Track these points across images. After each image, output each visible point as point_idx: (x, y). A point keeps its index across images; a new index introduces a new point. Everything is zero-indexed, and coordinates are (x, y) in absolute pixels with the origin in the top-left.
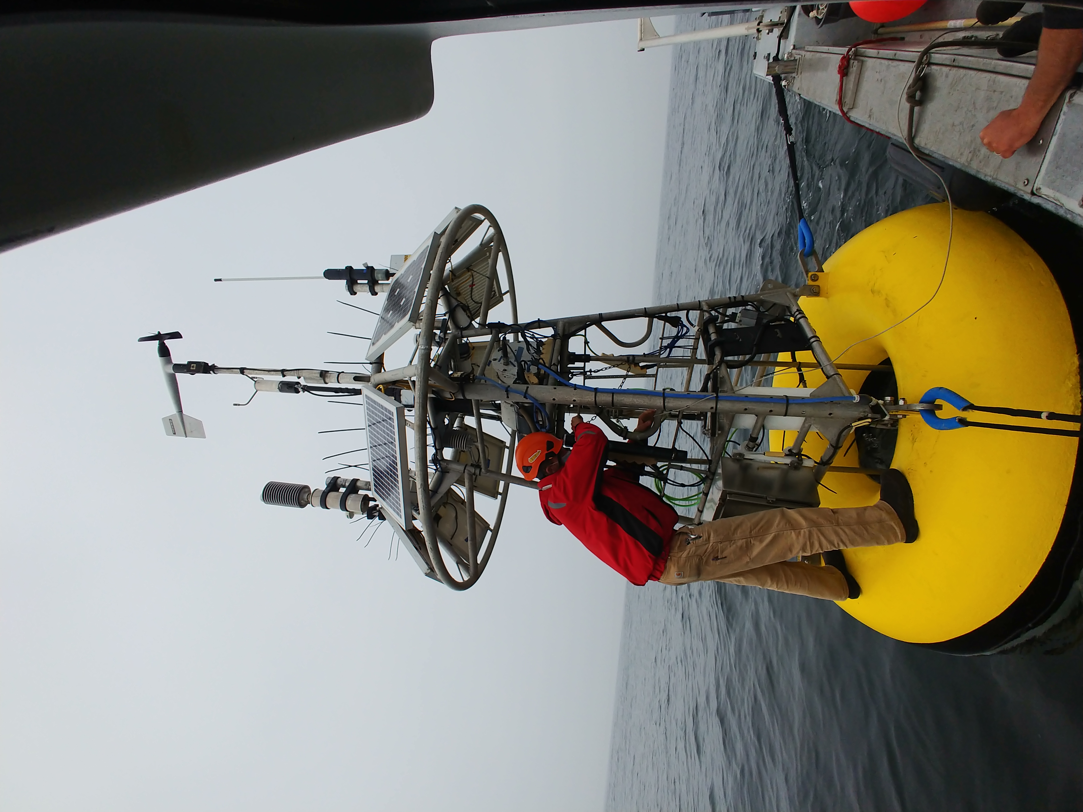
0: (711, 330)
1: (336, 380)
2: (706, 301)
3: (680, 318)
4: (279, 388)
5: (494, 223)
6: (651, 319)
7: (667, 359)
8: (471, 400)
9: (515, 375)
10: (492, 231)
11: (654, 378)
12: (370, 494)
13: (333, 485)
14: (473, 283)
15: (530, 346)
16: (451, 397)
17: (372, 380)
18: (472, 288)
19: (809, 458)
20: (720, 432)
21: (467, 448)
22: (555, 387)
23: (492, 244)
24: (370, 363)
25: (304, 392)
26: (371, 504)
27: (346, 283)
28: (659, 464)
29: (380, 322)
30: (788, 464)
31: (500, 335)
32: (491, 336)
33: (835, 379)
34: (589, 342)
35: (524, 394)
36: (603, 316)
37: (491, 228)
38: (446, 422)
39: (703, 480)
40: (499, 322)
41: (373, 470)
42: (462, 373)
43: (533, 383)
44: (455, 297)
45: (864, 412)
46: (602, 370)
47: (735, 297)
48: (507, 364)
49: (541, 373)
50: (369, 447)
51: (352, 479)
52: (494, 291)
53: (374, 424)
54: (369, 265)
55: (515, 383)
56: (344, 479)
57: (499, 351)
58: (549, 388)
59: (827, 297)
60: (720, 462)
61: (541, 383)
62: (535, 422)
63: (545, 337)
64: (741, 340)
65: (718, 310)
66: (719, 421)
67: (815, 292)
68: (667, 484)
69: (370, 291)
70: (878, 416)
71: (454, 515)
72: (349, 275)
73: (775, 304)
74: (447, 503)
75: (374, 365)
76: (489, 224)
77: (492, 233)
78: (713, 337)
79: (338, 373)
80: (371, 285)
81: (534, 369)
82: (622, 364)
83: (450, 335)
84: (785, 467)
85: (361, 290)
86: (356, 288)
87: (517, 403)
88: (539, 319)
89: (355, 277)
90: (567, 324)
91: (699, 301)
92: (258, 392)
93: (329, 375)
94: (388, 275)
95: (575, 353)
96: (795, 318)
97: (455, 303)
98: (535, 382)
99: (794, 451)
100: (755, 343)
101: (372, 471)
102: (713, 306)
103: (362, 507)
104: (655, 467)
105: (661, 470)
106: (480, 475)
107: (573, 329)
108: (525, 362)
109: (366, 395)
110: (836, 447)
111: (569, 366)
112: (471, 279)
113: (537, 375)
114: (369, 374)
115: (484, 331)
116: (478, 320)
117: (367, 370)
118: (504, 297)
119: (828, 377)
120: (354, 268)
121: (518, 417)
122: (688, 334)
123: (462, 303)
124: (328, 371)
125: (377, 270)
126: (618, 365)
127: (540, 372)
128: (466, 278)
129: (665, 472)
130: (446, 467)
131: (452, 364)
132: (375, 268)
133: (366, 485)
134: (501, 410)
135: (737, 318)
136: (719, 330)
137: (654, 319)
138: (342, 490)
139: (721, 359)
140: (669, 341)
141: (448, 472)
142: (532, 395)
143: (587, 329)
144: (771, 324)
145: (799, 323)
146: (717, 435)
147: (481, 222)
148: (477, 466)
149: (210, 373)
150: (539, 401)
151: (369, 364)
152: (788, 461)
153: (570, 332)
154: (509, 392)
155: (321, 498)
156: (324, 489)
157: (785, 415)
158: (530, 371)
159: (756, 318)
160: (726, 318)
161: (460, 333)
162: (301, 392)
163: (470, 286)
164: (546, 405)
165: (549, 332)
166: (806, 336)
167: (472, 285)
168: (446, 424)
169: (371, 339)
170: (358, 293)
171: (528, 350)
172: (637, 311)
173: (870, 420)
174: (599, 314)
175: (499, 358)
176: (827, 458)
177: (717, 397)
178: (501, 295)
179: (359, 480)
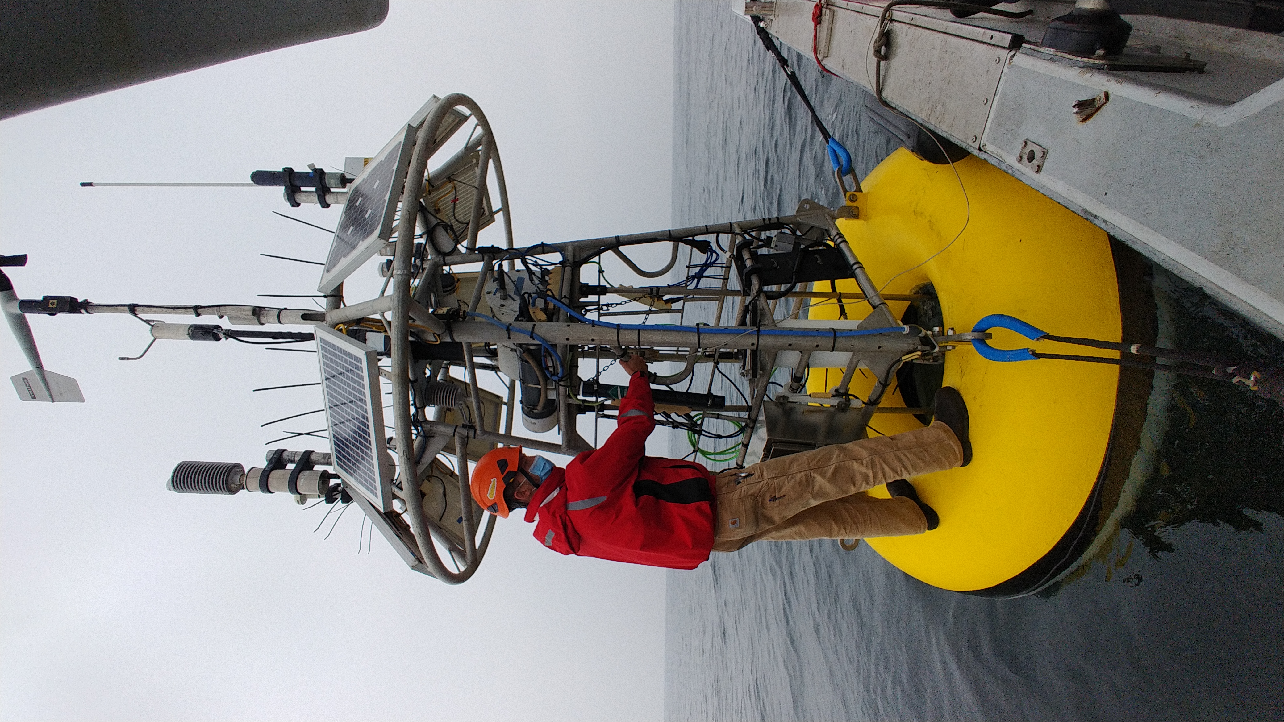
0: (746, 255)
1: (277, 319)
2: (738, 224)
3: (710, 242)
4: (189, 334)
5: (483, 121)
6: (676, 243)
7: (696, 290)
8: (461, 343)
9: (515, 311)
10: (479, 131)
11: (680, 314)
12: (331, 470)
13: (278, 460)
14: (456, 197)
15: (533, 276)
16: (434, 340)
17: (328, 318)
18: (455, 204)
19: (856, 398)
20: (761, 373)
21: (456, 405)
22: (569, 323)
23: (480, 148)
24: (325, 296)
25: (227, 339)
26: (333, 482)
27: (284, 191)
28: (693, 414)
29: (336, 242)
30: (835, 406)
31: (494, 262)
32: (482, 263)
33: (882, 309)
34: (603, 271)
35: (529, 334)
36: (621, 239)
37: (478, 127)
38: (428, 373)
39: (742, 430)
40: (493, 246)
41: (334, 436)
42: (449, 308)
43: (540, 319)
44: (434, 214)
45: (914, 344)
46: (621, 304)
47: (769, 219)
48: (505, 297)
49: (550, 307)
50: (328, 407)
51: (303, 451)
52: (484, 208)
53: (334, 376)
54: (317, 167)
55: (516, 320)
56: (292, 452)
57: (494, 281)
58: (562, 325)
59: (867, 220)
60: (762, 407)
61: (550, 319)
62: (543, 368)
63: (553, 264)
64: (778, 267)
65: (751, 233)
66: (759, 361)
67: (854, 214)
68: (702, 436)
69: (320, 203)
70: (928, 348)
71: (442, 491)
72: (288, 179)
73: (812, 227)
74: (431, 476)
75: (330, 298)
76: (476, 121)
77: (480, 134)
78: (749, 263)
79: (278, 310)
80: (320, 192)
81: (540, 303)
82: (644, 297)
83: (429, 262)
84: (833, 409)
85: (306, 200)
86: (299, 197)
87: (520, 345)
88: (542, 242)
89: (297, 183)
90: (577, 249)
91: (730, 223)
92: (157, 340)
93: (265, 312)
94: (344, 181)
95: (588, 284)
96: (835, 242)
97: (434, 221)
98: (542, 319)
99: (841, 391)
100: (794, 271)
101: (333, 439)
102: (746, 228)
103: (320, 487)
104: (688, 416)
105: (695, 419)
106: (475, 438)
107: (585, 255)
108: (529, 295)
109: (320, 338)
110: (884, 385)
111: (582, 300)
112: (454, 191)
113: (545, 310)
114: (323, 310)
115: (473, 257)
116: (465, 243)
117: (321, 305)
119: (874, 308)
120: (296, 170)
121: (522, 364)
122: (719, 261)
123: (443, 222)
124: (264, 308)
125: (328, 174)
126: (640, 298)
127: (548, 306)
128: (448, 189)
129: (699, 422)
130: (431, 430)
131: (433, 299)
132: (326, 171)
133: (324, 458)
134: (497, 356)
135: (773, 242)
136: (754, 256)
137: (680, 243)
139: (759, 288)
140: (697, 270)
141: (433, 437)
142: (540, 335)
143: (602, 255)
144: (810, 249)
145: (840, 248)
146: (758, 376)
147: (465, 118)
148: (471, 427)
149: (80, 312)
150: (549, 342)
151: (323, 298)
152: (835, 402)
153: (582, 258)
154: (511, 331)
155: (260, 479)
157: (833, 350)
158: (536, 305)
159: (793, 243)
160: (760, 243)
161: (442, 259)
162: (223, 340)
163: (452, 201)
164: (558, 346)
165: (556, 257)
166: (849, 263)
167: (455, 200)
168: (427, 376)
169: (324, 264)
170: (302, 204)
171: (531, 280)
172: (659, 233)
173: (919, 353)
174: (616, 237)
175: (494, 290)
176: (875, 397)
177: (758, 331)
178: (492, 214)
179: (313, 451)
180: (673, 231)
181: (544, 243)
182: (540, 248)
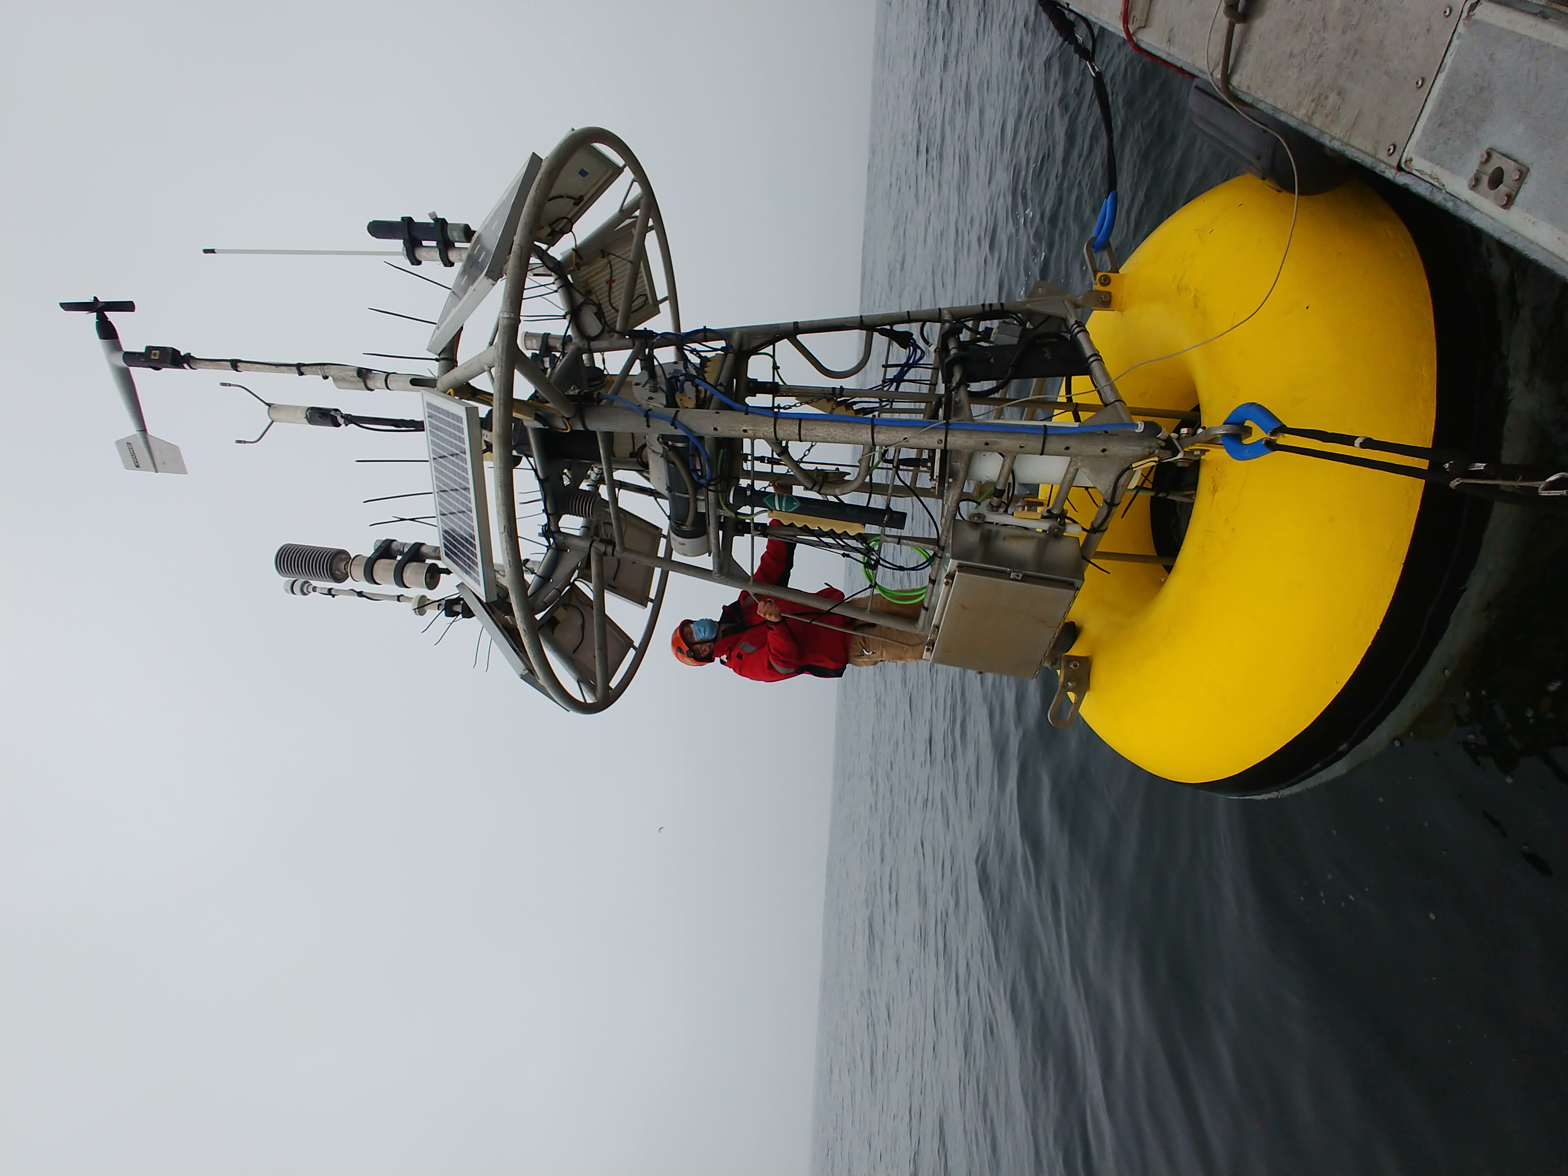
0: (952, 345)
1: (384, 382)
2: (951, 310)
3: (912, 334)
4: (307, 417)
5: (641, 176)
6: (869, 333)
10: (637, 189)
13: (386, 550)
14: (611, 276)
15: (688, 363)
16: (565, 428)
17: (439, 385)
18: (610, 286)
19: (1075, 522)
20: (951, 480)
21: (595, 516)
22: (720, 412)
23: (638, 213)
24: (437, 360)
25: (347, 425)
27: (403, 245)
29: (453, 293)
30: (1046, 531)
32: (633, 350)
33: (1116, 407)
34: (778, 366)
35: (671, 420)
36: (799, 325)
37: (635, 183)
39: (929, 562)
40: (645, 329)
41: (442, 527)
43: (687, 407)
45: (1150, 447)
47: (991, 305)
48: (655, 389)
49: (701, 394)
50: (436, 488)
51: (413, 543)
52: (646, 295)
54: (439, 216)
56: (401, 543)
58: (712, 413)
59: (1121, 311)
61: (699, 406)
62: (691, 471)
63: (713, 351)
64: (992, 360)
65: (966, 323)
66: (950, 464)
67: (1106, 302)
68: (879, 567)
69: (442, 261)
70: (1168, 453)
71: (580, 622)
72: (407, 231)
73: (1047, 316)
74: (569, 605)
75: (442, 362)
76: (632, 176)
77: (639, 194)
78: (953, 352)
79: (385, 374)
80: (443, 248)
81: (689, 389)
82: (824, 398)
83: (571, 347)
84: (1042, 535)
85: (427, 256)
86: (420, 254)
88: (705, 327)
89: (417, 234)
90: (746, 336)
91: (940, 309)
92: (274, 423)
93: (372, 375)
94: (468, 233)
95: (757, 380)
96: (1070, 331)
98: (690, 407)
99: (1055, 512)
100: (1011, 363)
101: (441, 530)
102: (958, 316)
106: (613, 555)
107: (755, 343)
109: (427, 402)
110: (1111, 505)
111: (748, 400)
112: (610, 270)
113: (695, 396)
114: (433, 375)
115: (622, 342)
117: (431, 369)
118: (660, 306)
119: (1106, 406)
120: (416, 221)
121: (669, 467)
122: (924, 360)
124: (370, 370)
125: (451, 224)
126: (811, 401)
127: (699, 396)
128: (599, 266)
129: (876, 548)
130: (564, 543)
132: (449, 222)
133: (434, 551)
134: (648, 469)
135: (992, 334)
136: (962, 346)
137: (875, 333)
138: (399, 558)
139: (960, 379)
140: (896, 371)
141: (566, 551)
142: (684, 423)
143: (776, 345)
144: (1038, 341)
145: (1077, 340)
146: (946, 485)
147: (619, 170)
148: (610, 542)
149: (185, 368)
150: (695, 432)
151: (434, 361)
152: (1045, 525)
153: (751, 347)
154: (650, 418)
155: (364, 569)
156: (369, 556)
157: (1042, 454)
158: (685, 393)
159: (1018, 334)
160: (978, 336)
161: (586, 343)
162: (343, 426)
163: (607, 282)
164: (706, 440)
165: (721, 343)
166: (1084, 355)
167: (610, 282)
170: (423, 263)
172: (849, 320)
173: (1156, 459)
174: (794, 322)
176: (1099, 521)
177: (949, 425)
178: (657, 303)
179: (423, 543)
180: (865, 316)
181: (707, 327)
182: (702, 335)
